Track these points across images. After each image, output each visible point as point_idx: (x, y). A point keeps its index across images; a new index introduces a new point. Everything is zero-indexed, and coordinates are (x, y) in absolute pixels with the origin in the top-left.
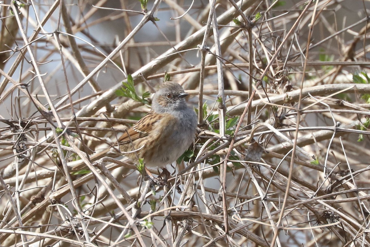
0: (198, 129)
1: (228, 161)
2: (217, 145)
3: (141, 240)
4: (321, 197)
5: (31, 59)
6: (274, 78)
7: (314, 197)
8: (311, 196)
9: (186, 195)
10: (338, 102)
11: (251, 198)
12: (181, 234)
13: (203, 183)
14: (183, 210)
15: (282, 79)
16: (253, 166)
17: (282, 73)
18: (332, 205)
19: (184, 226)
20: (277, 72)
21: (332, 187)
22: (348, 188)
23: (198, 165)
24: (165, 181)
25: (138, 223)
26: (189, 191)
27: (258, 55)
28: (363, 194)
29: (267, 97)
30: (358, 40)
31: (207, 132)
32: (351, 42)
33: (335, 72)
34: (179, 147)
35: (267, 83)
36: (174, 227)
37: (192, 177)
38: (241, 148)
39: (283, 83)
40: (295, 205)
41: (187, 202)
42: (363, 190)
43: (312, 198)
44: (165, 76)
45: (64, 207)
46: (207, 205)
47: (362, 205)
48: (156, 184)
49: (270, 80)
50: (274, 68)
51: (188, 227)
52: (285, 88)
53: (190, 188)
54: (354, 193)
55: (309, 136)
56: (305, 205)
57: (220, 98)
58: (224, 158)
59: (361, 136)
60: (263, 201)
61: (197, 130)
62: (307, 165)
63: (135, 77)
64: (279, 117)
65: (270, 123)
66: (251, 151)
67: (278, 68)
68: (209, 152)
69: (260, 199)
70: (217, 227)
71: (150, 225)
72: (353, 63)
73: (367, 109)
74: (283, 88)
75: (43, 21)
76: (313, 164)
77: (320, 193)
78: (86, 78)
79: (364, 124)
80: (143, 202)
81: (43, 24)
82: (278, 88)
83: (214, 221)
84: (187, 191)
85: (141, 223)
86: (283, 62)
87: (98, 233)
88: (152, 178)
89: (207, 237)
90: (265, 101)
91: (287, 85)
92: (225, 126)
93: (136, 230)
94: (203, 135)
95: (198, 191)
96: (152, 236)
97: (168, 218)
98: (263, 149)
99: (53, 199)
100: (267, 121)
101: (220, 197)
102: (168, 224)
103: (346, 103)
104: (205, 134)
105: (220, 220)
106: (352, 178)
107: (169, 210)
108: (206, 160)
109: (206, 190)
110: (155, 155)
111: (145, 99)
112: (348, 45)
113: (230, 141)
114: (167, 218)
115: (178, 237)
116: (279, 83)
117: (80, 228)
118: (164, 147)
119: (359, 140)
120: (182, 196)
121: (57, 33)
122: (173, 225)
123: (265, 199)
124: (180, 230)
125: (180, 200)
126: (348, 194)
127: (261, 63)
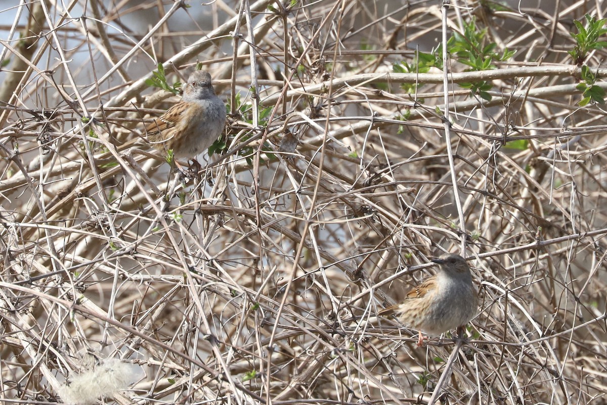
0: (231, 119)
1: (261, 153)
2: (250, 136)
3: (169, 234)
4: (358, 190)
5: (56, 46)
6: (311, 67)
7: (351, 191)
8: (348, 189)
9: (217, 188)
10: (377, 92)
11: (286, 191)
12: (212, 228)
13: (235, 176)
14: (214, 204)
15: (319, 68)
16: (287, 158)
17: (319, 62)
18: (370, 199)
19: (216, 221)
20: (314, 61)
21: (370, 181)
22: (387, 181)
23: (231, 157)
24: (196, 173)
25: (167, 216)
26: (221, 184)
27: (294, 43)
28: (401, 188)
29: (303, 86)
30: (400, 28)
31: (240, 122)
32: (392, 31)
33: (376, 62)
34: (208, 138)
35: (303, 72)
36: (205, 222)
37: (224, 169)
38: (275, 139)
39: (320, 72)
40: (331, 198)
41: (219, 195)
42: (402, 184)
43: (349, 191)
44: (197, 65)
45: (90, 200)
46: (239, 199)
47: (400, 198)
48: (185, 176)
49: (306, 70)
50: (311, 57)
51: (220, 222)
52: (322, 77)
53: (222, 181)
54: (393, 187)
55: (347, 128)
56: (342, 198)
57: (253, 87)
58: (256, 149)
59: (401, 128)
60: (297, 194)
61: (229, 121)
62: (345, 158)
63: (166, 67)
64: (316, 107)
65: (305, 114)
66: (285, 142)
67: (315, 56)
68: (241, 143)
69: (294, 193)
70: (250, 221)
71: (179, 218)
72: (394, 51)
73: (407, 100)
74: (319, 78)
75: (69, 7)
76: (351, 157)
77: (357, 187)
78: (115, 66)
79: (404, 116)
80: (172, 195)
81: (69, 10)
82: (315, 77)
83: (247, 216)
84: (218, 184)
85: (169, 216)
86: (320, 51)
87: (125, 228)
88: (182, 170)
89: (239, 232)
90: (300, 91)
91: (324, 74)
92: (259, 116)
93: (165, 223)
94: (235, 125)
95: (230, 184)
96: (181, 230)
97: (198, 212)
98: (297, 140)
99: (80, 193)
100: (304, 111)
101: (253, 190)
102: (199, 218)
103: (385, 93)
104: (237, 125)
105: (253, 214)
106: (391, 171)
107: (199, 203)
108: (239, 151)
109: (239, 183)
110: (183, 146)
111: (176, 89)
112: (390, 34)
113: (263, 131)
114: (196, 211)
115: (209, 232)
116: (316, 72)
117: (107, 223)
118: (191, 138)
119: (399, 132)
120: (213, 189)
121: (84, 19)
122: (203, 220)
123: (299, 192)
124: (212, 224)
125: (212, 194)
126: (386, 188)
127: (297, 52)
